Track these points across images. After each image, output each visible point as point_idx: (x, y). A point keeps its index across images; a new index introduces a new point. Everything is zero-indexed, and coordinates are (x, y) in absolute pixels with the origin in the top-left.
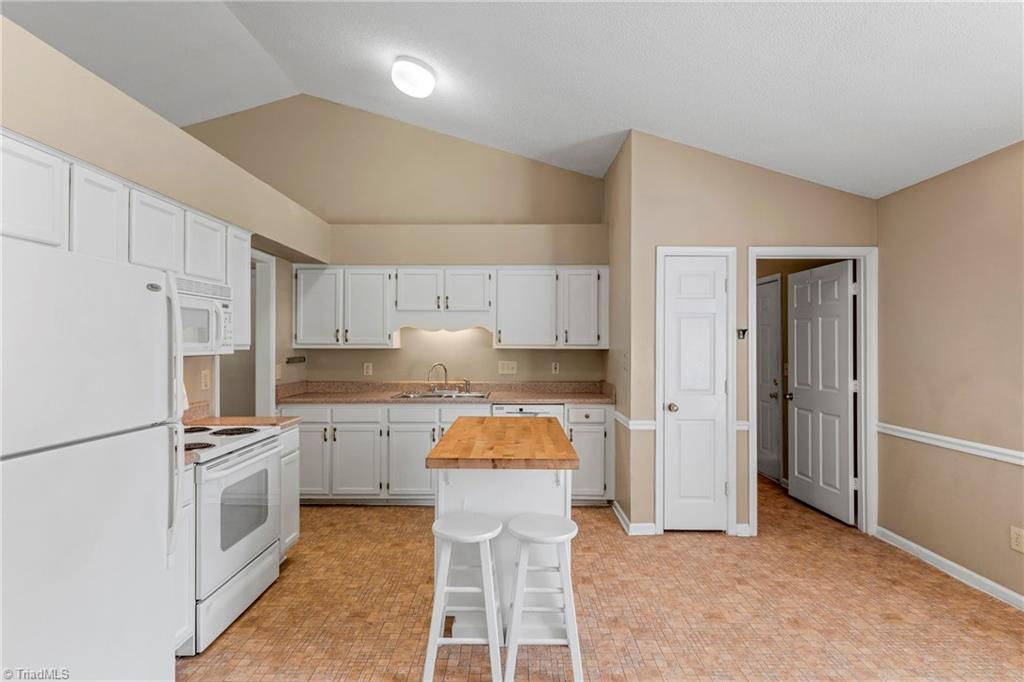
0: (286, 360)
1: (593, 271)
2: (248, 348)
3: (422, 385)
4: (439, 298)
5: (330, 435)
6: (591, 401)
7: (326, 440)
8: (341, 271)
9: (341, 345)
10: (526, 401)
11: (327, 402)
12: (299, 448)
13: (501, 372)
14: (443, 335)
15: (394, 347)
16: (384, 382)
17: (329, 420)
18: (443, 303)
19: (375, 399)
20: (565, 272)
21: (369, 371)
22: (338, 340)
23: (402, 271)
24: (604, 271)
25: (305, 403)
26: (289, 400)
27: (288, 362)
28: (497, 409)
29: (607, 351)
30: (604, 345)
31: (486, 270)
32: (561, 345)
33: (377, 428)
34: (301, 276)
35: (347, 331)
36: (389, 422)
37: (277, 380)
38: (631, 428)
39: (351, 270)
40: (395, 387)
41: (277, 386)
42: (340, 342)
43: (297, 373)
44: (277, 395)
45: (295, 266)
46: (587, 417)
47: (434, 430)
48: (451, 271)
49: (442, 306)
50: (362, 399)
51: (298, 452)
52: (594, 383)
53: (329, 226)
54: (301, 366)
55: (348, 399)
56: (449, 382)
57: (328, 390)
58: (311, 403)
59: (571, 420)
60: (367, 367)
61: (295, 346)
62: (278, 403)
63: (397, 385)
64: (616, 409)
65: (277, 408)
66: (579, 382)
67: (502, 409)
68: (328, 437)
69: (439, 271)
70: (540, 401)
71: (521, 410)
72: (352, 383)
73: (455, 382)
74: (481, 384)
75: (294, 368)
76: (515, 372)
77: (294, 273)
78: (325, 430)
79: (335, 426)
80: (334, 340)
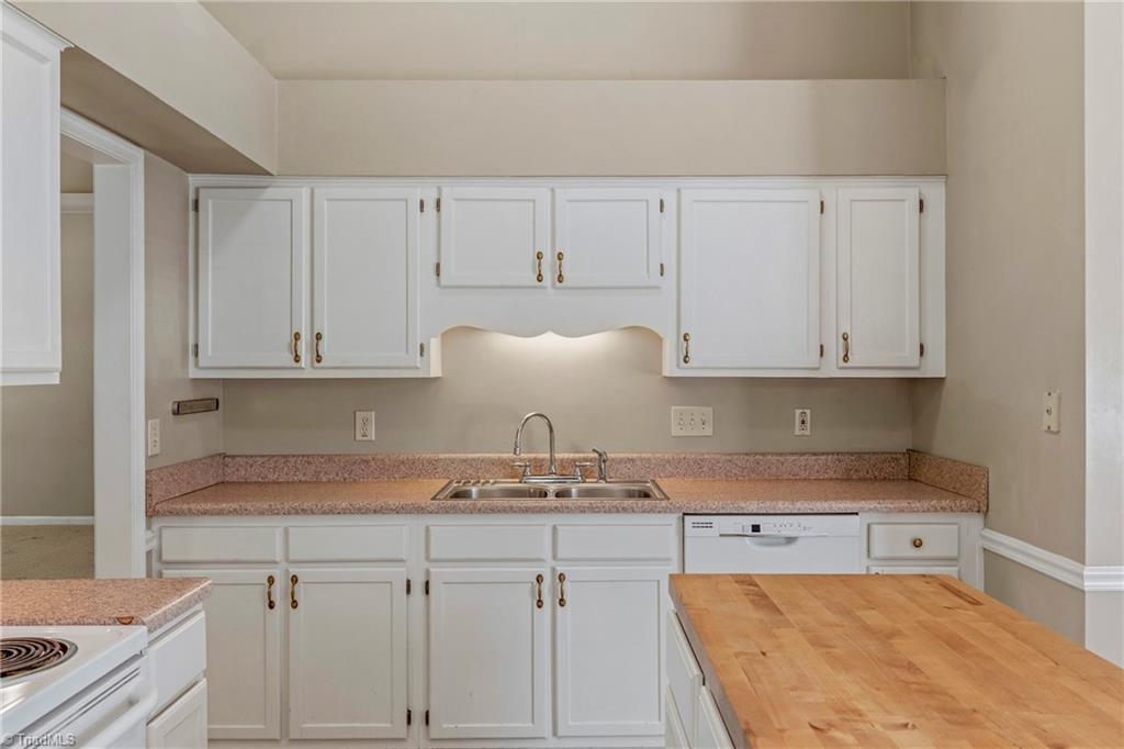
0: (170, 407)
1: (909, 192)
2: (55, 380)
3: (493, 462)
4: (539, 256)
5: (283, 593)
6: (926, 504)
7: (271, 605)
8: (305, 192)
9: (307, 371)
10: (767, 506)
11: (273, 512)
12: (206, 673)
13: (675, 431)
14: (550, 344)
15: (432, 376)
16: (403, 457)
17: (279, 556)
18: (550, 269)
19: (393, 502)
20: (844, 193)
21: (369, 429)
22: (297, 359)
23: (450, 192)
24: (935, 192)
25: (220, 513)
26: (178, 506)
27: (177, 413)
28: (696, 526)
29: (941, 380)
30: (935, 367)
31: (652, 191)
32: (832, 369)
33: (399, 574)
34: (208, 205)
35: (319, 337)
36: (428, 558)
37: (149, 458)
38: (1088, 585)
39: (328, 190)
40: (430, 468)
41: (148, 472)
42: (303, 363)
43: (199, 437)
44: (149, 495)
45: (194, 180)
46: (917, 544)
47: (539, 579)
48: (568, 191)
49: (548, 276)
50: (360, 503)
51: (203, 683)
52: (893, 457)
53: (277, 82)
54: (211, 419)
55: (327, 504)
56: (557, 456)
57: (272, 477)
58: (235, 512)
59: (877, 551)
60: (366, 421)
61: (193, 373)
62: (152, 513)
63: (434, 463)
64: (986, 526)
65: (149, 527)
66: (860, 455)
67: (709, 526)
68: (277, 598)
69: (540, 191)
70: (801, 506)
71: (756, 528)
72: (330, 458)
73: (572, 456)
74: (633, 460)
75: (192, 424)
76: (708, 431)
77: (192, 197)
78: (271, 580)
79: (293, 571)
80: (288, 360)
